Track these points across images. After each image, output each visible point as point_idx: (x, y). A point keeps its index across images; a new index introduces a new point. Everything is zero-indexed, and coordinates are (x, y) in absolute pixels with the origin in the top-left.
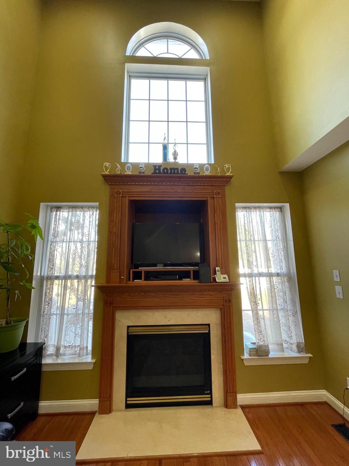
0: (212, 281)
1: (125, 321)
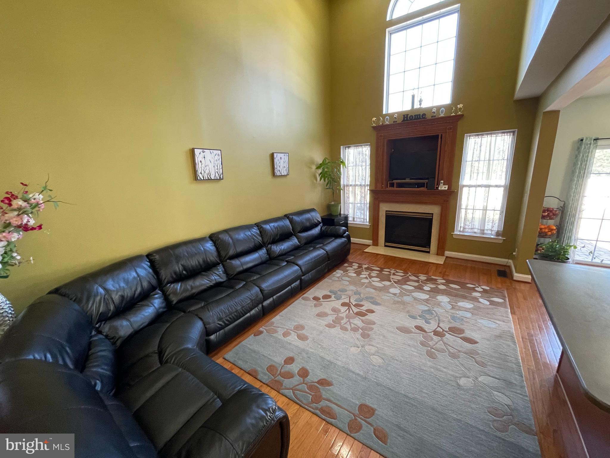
0: (435, 188)
1: (384, 208)
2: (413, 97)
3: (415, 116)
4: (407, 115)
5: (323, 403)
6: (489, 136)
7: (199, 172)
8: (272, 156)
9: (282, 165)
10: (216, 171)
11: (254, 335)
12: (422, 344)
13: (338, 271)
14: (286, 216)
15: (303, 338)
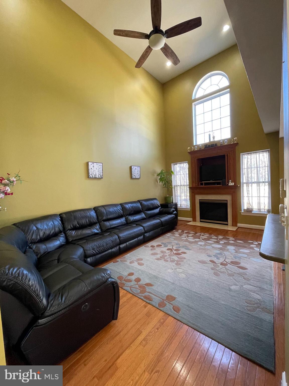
0: (227, 185)
1: (198, 198)
2: (210, 135)
3: (211, 145)
4: (207, 145)
5: (146, 294)
6: (255, 154)
7: (90, 174)
8: (131, 168)
9: (136, 172)
10: (99, 173)
11: (113, 263)
12: (212, 269)
13: (169, 234)
14: (139, 201)
15: (140, 264)
